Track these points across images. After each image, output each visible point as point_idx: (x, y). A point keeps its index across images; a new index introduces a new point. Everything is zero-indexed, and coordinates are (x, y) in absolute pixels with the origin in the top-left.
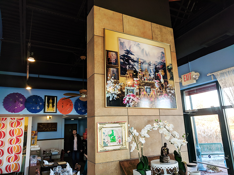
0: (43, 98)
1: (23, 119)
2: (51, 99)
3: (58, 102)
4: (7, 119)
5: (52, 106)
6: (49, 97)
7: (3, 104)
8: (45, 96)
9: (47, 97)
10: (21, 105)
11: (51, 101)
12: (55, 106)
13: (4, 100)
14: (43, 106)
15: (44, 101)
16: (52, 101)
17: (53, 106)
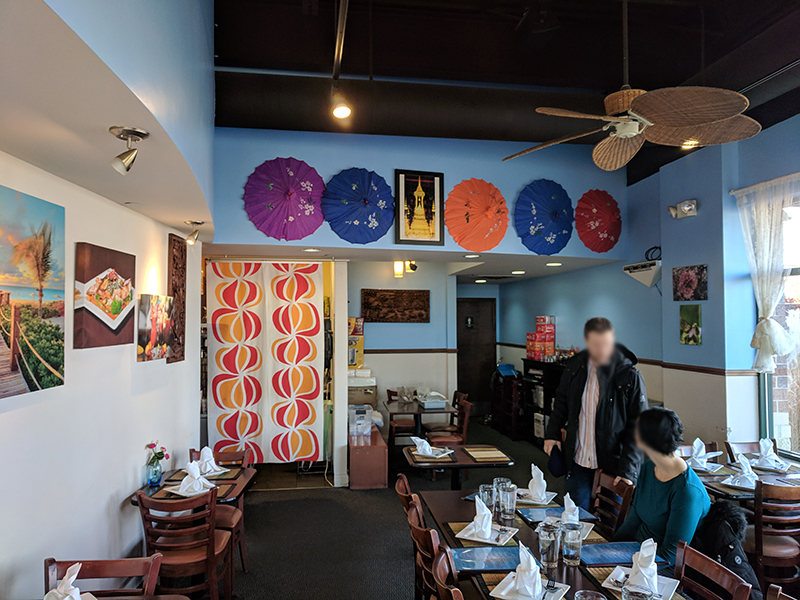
0: (390, 182)
1: (315, 267)
2: (421, 182)
3: (446, 198)
4: (263, 266)
5: (426, 213)
6: (413, 178)
7: (243, 202)
8: (397, 172)
9: (402, 177)
10: (310, 209)
11: (419, 193)
12: (437, 215)
13: (245, 188)
14: (391, 214)
15: (393, 194)
16: (423, 194)
17: (429, 216)
